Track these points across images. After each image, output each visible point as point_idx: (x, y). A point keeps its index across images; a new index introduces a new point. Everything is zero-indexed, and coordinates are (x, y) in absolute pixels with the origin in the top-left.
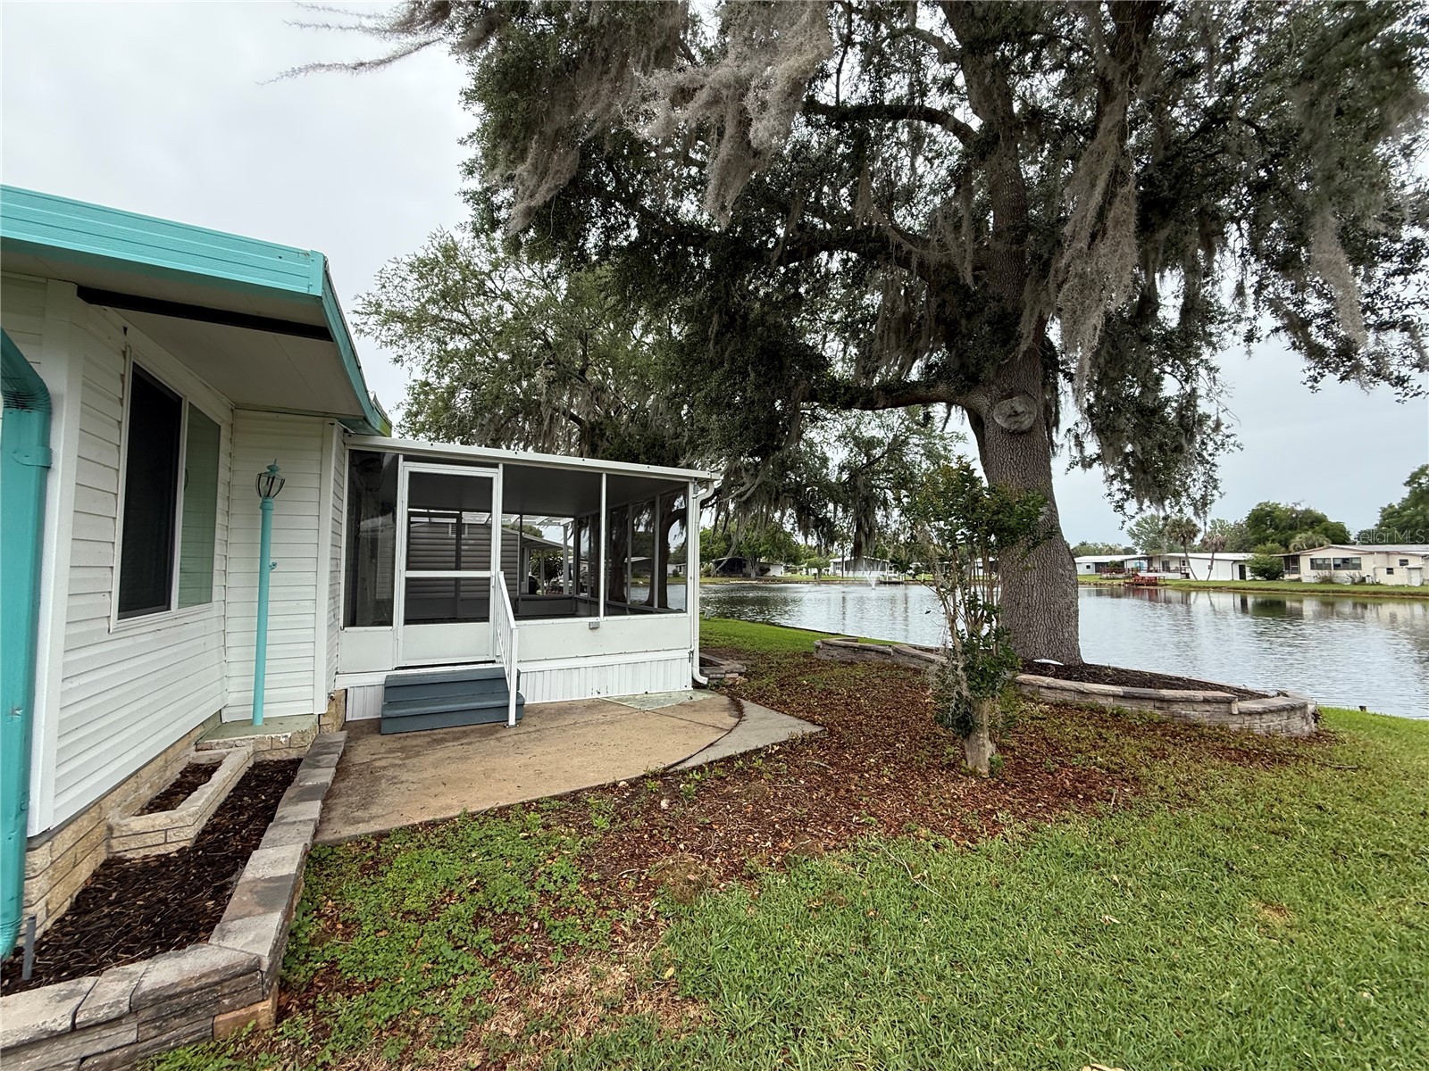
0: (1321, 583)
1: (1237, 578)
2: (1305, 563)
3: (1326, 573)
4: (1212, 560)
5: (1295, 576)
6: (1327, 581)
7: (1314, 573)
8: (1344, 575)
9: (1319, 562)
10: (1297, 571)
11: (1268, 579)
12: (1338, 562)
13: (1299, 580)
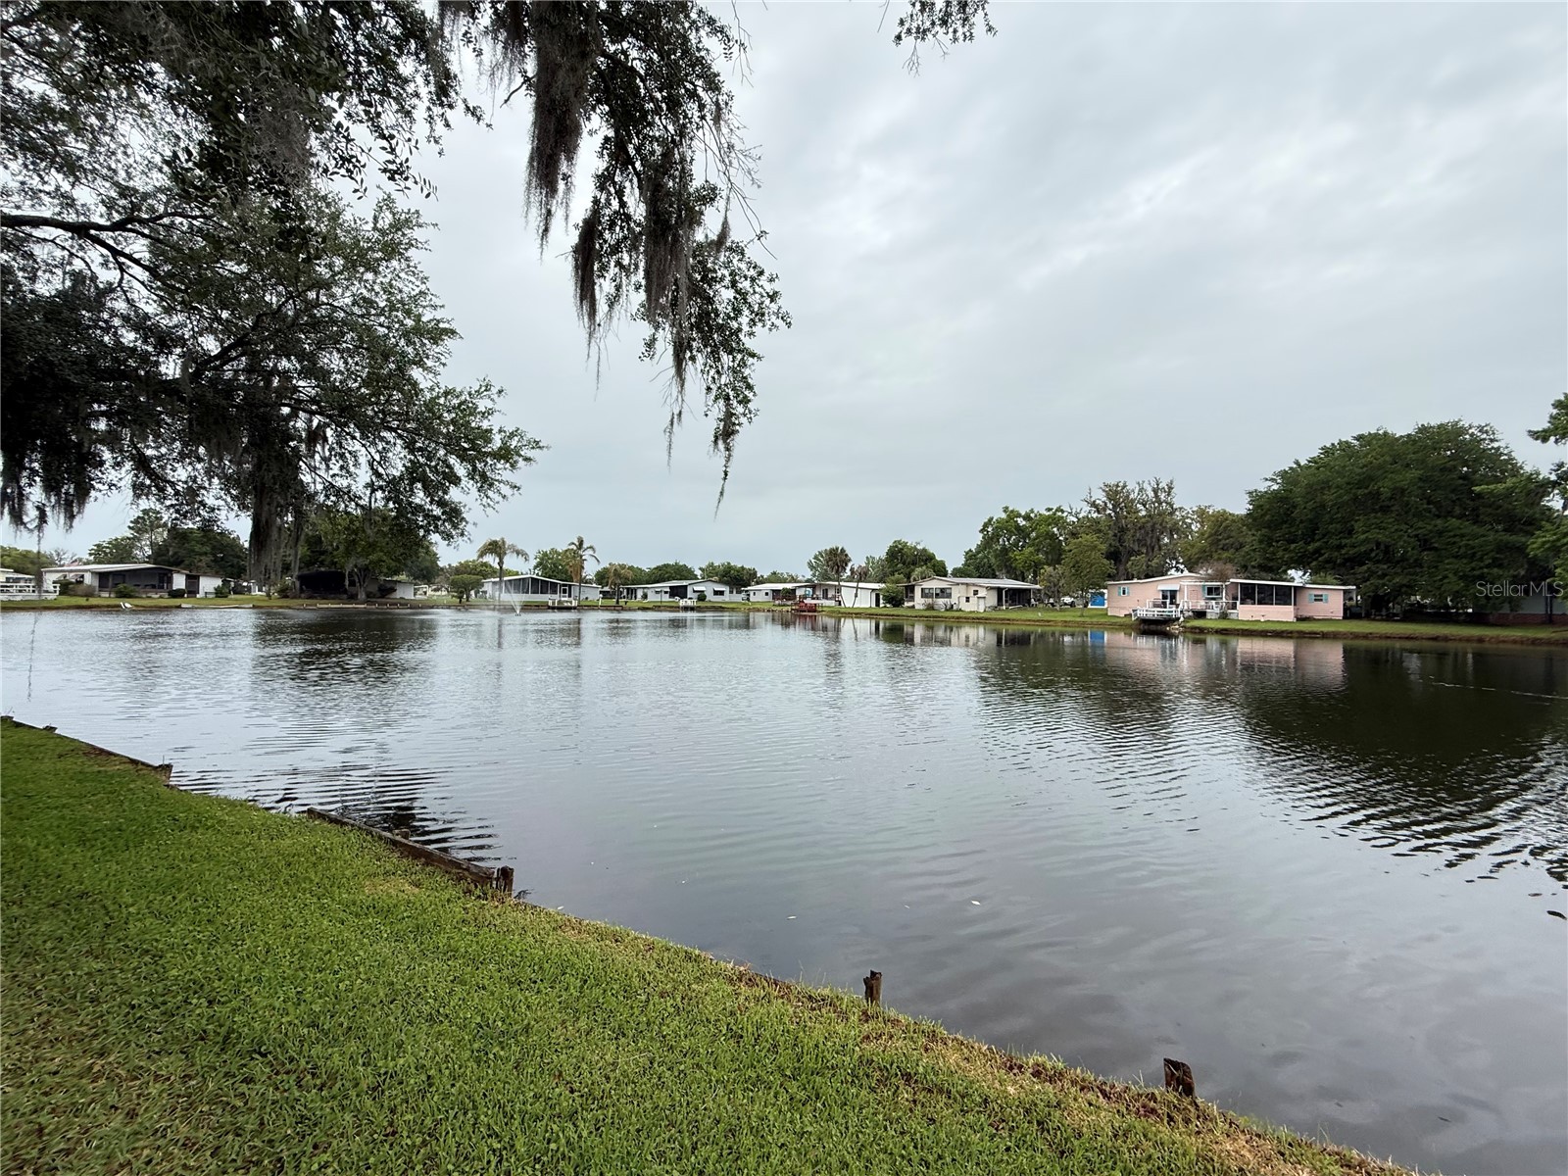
0: (926, 610)
1: (874, 606)
2: (918, 592)
3: (930, 601)
4: (858, 588)
5: (911, 604)
6: (931, 607)
7: (923, 600)
8: (941, 601)
9: (926, 591)
10: (912, 599)
11: (894, 606)
12: (938, 591)
13: (913, 607)
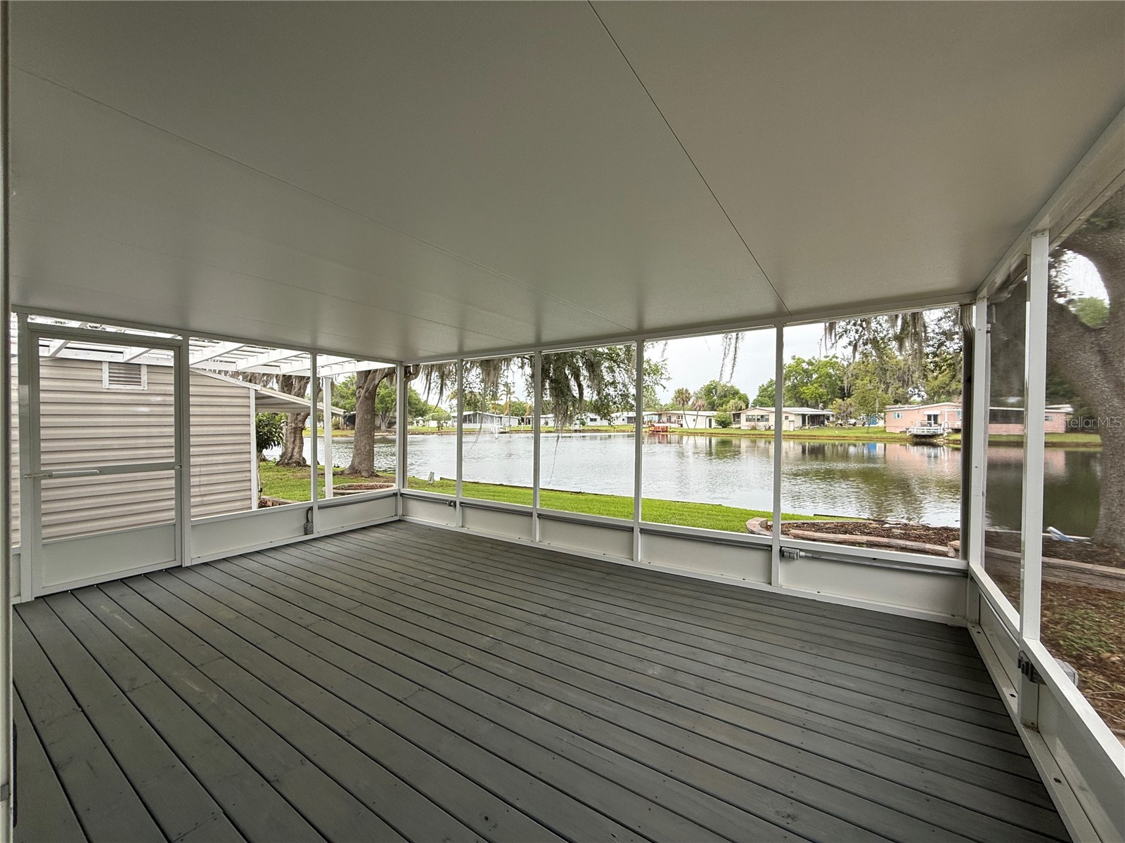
0: (751, 430)
1: (708, 427)
2: (743, 417)
3: (753, 423)
4: (697, 416)
5: (738, 426)
6: (754, 428)
7: (748, 423)
8: (761, 424)
9: (750, 417)
10: (739, 422)
11: (723, 427)
12: (759, 417)
13: (740, 428)
